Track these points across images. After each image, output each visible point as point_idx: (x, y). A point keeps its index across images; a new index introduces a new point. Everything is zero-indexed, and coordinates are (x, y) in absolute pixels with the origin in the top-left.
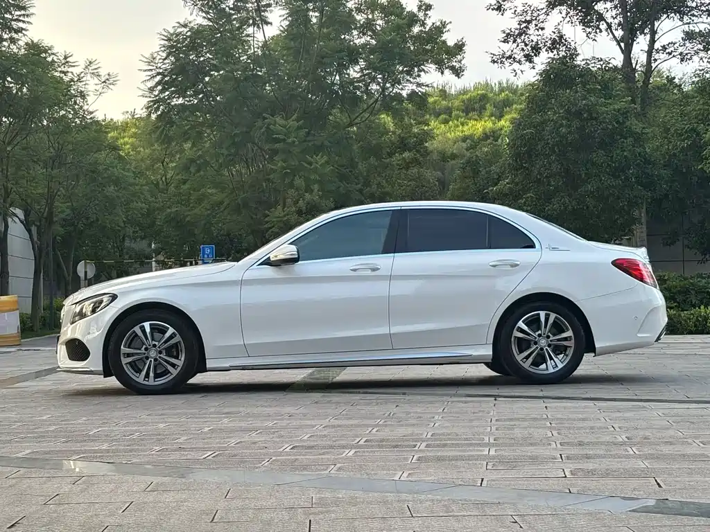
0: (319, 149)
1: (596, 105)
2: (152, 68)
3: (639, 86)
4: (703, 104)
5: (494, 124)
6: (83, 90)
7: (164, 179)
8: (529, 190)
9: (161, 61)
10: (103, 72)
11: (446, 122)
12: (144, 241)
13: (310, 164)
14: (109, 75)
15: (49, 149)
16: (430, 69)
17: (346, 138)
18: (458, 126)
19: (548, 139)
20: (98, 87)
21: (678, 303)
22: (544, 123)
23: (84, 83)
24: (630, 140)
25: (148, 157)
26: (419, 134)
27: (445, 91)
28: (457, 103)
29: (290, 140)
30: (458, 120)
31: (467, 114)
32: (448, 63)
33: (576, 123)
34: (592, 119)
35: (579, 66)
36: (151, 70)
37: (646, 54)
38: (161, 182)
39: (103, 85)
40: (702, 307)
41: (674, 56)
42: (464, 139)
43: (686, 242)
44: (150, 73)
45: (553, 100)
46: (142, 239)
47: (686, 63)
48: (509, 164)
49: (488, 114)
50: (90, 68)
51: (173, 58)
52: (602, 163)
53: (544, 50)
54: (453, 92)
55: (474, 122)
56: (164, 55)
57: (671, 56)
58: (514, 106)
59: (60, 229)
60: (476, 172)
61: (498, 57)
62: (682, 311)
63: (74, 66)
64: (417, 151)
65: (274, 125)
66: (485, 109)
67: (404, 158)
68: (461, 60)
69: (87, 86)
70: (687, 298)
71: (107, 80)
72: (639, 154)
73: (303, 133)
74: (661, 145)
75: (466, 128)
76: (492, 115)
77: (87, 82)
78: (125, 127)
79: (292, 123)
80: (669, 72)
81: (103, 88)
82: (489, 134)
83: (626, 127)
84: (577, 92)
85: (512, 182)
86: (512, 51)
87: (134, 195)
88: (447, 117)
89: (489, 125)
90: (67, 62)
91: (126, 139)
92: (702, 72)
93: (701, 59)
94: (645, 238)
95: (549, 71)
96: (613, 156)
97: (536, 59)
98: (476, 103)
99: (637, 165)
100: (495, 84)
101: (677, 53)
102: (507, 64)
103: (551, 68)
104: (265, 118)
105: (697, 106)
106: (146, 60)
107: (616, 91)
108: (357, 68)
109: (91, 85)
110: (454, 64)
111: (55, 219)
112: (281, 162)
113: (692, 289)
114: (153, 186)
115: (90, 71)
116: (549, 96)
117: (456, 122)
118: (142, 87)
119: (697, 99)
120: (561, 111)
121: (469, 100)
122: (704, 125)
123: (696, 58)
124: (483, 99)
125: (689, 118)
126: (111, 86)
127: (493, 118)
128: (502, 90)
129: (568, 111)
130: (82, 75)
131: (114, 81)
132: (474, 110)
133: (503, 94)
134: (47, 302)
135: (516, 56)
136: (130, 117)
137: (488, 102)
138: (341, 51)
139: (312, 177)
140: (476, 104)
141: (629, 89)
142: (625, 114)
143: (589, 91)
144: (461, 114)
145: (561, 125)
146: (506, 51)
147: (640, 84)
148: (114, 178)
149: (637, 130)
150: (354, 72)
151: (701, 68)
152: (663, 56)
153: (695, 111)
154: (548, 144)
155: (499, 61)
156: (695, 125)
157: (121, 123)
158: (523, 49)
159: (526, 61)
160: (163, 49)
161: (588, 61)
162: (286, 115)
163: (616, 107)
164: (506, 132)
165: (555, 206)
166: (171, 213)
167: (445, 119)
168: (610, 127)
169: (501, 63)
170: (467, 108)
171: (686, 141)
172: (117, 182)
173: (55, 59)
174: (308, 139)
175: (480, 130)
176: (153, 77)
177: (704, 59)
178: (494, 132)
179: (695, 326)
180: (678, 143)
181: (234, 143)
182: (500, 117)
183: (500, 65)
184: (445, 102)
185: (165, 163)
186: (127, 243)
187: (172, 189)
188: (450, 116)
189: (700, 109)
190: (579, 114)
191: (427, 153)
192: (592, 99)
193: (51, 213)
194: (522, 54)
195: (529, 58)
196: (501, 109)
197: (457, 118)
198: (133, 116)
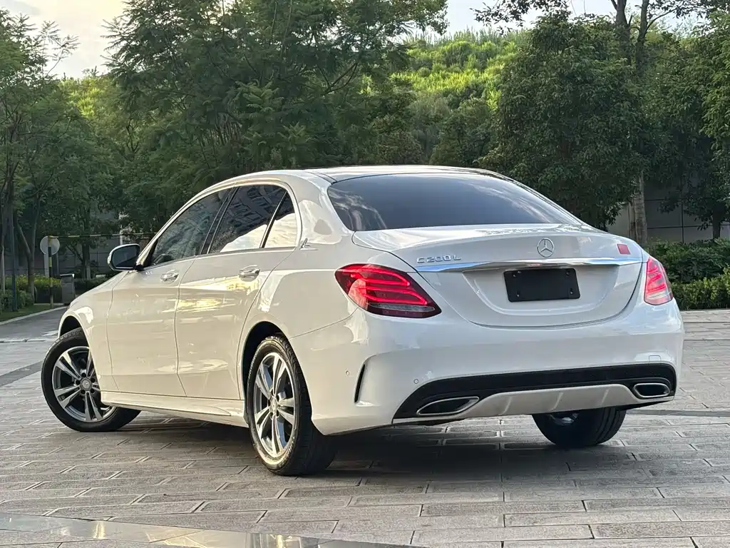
0: (295, 118)
1: (590, 67)
2: (115, 34)
3: (634, 44)
4: (703, 63)
5: (477, 76)
6: (41, 55)
7: (129, 144)
8: (520, 160)
9: (125, 26)
10: (62, 35)
11: (426, 75)
12: (110, 212)
13: (287, 133)
14: (68, 38)
15: (7, 120)
16: (412, 29)
17: (325, 106)
18: (438, 79)
19: (540, 105)
20: (57, 52)
21: (679, 274)
22: (535, 87)
23: (42, 48)
24: (626, 104)
25: (112, 122)
26: (400, 95)
27: (424, 42)
28: (437, 54)
29: (265, 110)
30: (439, 73)
31: (448, 66)
32: (429, 18)
33: (569, 87)
34: (586, 81)
35: (571, 25)
36: (115, 36)
37: (640, 10)
38: (126, 148)
39: (62, 48)
40: (705, 278)
41: (670, 11)
42: (446, 94)
43: (685, 208)
44: (113, 40)
45: (545, 63)
46: (109, 209)
47: (683, 17)
48: (499, 132)
49: (471, 65)
50: (48, 31)
51: (137, 23)
52: (597, 129)
53: (532, 6)
54: (433, 42)
55: (455, 75)
56: (128, 19)
57: (667, 11)
58: (498, 57)
59: (22, 204)
60: (461, 134)
61: (483, 14)
62: (683, 283)
63: (31, 30)
64: (400, 114)
65: (248, 93)
66: (467, 60)
67: (385, 122)
68: (443, 16)
69: (45, 51)
70: (689, 270)
71: (67, 43)
72: (636, 118)
73: (278, 101)
74: (658, 106)
75: (447, 81)
76: (474, 67)
77: (46, 46)
78: (86, 86)
79: (267, 91)
80: (663, 23)
81: (62, 53)
82: (472, 88)
83: (622, 90)
84: (570, 54)
85: (502, 150)
86: (498, 8)
87: (98, 164)
88: (427, 69)
89: (472, 78)
90: (23, 25)
91: (88, 99)
92: (702, 29)
93: (700, 14)
94: (643, 205)
95: (539, 31)
96: (609, 121)
97: (523, 16)
98: (458, 54)
99: (634, 130)
100: (477, 33)
101: (674, 8)
102: (493, 22)
103: (541, 28)
104: (237, 86)
105: (696, 65)
106: (109, 26)
107: (611, 51)
108: (335, 29)
109: (49, 49)
110: (436, 19)
111: (15, 193)
112: (256, 133)
113: (693, 260)
114: (118, 152)
115: (48, 34)
116: (540, 58)
117: (436, 74)
118: (105, 54)
119: (697, 58)
120: (554, 75)
121: (450, 51)
122: (705, 85)
123: (693, 14)
124: (465, 49)
125: (689, 79)
126: (71, 50)
127: (476, 70)
128: (484, 40)
129: (561, 75)
130: (40, 38)
131: (74, 45)
132: (455, 61)
133: (486, 44)
134: (9, 280)
135: (502, 13)
136: (91, 75)
137: (470, 52)
138: (317, 12)
139: (290, 149)
140: (458, 56)
141: (624, 47)
142: (620, 75)
143: (582, 52)
144: (442, 66)
145: (554, 90)
146: (492, 8)
147: (635, 42)
148: (77, 147)
149: (634, 93)
150: (331, 34)
151: (700, 25)
152: (659, 11)
153: (695, 70)
154: (540, 109)
155: (485, 18)
156: (695, 86)
157: (82, 82)
158: (509, 6)
159: (513, 17)
160: (126, 13)
161: (581, 20)
162: (261, 82)
163: (611, 68)
164: (490, 85)
165: (548, 175)
166: (139, 186)
167: (425, 72)
168: (606, 90)
169: (487, 20)
170: (447, 60)
171: (686, 104)
172: (80, 151)
173: (11, 23)
174: (284, 107)
175: (463, 83)
176: (117, 43)
177: (702, 14)
178: (477, 86)
179: (698, 299)
180: (678, 106)
181: (205, 113)
182: (483, 69)
183: (486, 23)
184: (424, 53)
185: (130, 128)
186: (92, 215)
187: (138, 156)
188: (431, 69)
189: (700, 69)
190: (571, 77)
191: (409, 116)
192: (586, 61)
193: (11, 187)
194: (509, 10)
195: (516, 15)
196: (484, 59)
197: (438, 70)
198: (94, 74)
